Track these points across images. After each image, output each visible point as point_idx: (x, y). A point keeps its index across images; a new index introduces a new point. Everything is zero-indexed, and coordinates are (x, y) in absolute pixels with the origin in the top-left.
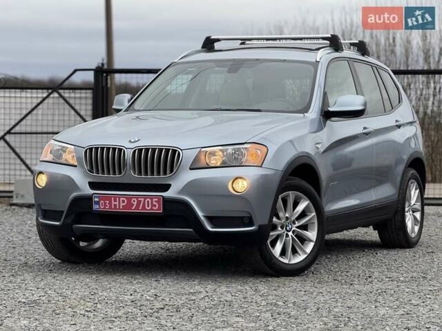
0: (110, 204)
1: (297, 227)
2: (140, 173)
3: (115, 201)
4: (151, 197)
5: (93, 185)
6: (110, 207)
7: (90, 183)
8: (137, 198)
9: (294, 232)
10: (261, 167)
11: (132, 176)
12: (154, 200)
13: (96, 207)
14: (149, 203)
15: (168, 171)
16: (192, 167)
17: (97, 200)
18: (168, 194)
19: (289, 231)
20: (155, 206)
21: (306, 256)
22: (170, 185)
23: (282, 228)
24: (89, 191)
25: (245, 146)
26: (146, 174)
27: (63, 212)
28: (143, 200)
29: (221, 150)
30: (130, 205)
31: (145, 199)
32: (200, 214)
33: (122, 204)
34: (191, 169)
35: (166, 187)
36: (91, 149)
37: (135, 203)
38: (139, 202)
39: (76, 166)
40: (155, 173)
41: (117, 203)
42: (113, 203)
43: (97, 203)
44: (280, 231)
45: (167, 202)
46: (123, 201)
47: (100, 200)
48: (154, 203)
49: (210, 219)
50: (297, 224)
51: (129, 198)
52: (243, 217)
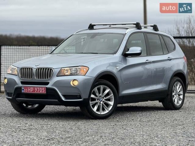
1: (105, 100)
2: (39, 78)
4: (42, 87)
5: (22, 83)
6: (28, 92)
8: (37, 88)
9: (103, 102)
10: (85, 75)
11: (36, 79)
12: (43, 88)
13: (23, 91)
14: (41, 90)
15: (49, 77)
16: (57, 75)
17: (23, 88)
18: (48, 86)
19: (101, 101)
20: (43, 91)
21: (108, 111)
22: (49, 83)
23: (98, 100)
24: (21, 85)
25: (79, 67)
26: (41, 78)
27: (12, 93)
28: (39, 88)
29: (70, 69)
30: (34, 90)
31: (40, 88)
32: (60, 94)
33: (32, 90)
34: (57, 76)
35: (47, 83)
36: (22, 68)
37: (36, 90)
38: (38, 89)
39: (17, 75)
40: (44, 78)
41: (30, 90)
42: (29, 90)
43: (23, 90)
44: (97, 101)
45: (47, 89)
46: (32, 89)
47: (24, 89)
48: (43, 90)
49: (64, 96)
50: (105, 98)
51: (34, 88)
52: (77, 96)
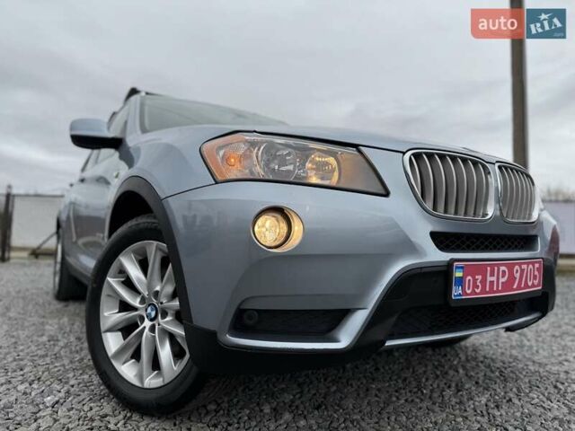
0: (484, 281)
3: (492, 275)
4: (533, 261)
5: (441, 240)
6: (484, 289)
7: (434, 235)
8: (520, 266)
12: (536, 266)
20: (536, 277)
24: (436, 256)
28: (524, 267)
30: (512, 278)
31: (528, 265)
33: (502, 280)
37: (518, 275)
38: (522, 271)
41: (494, 279)
42: (489, 279)
47: (465, 274)
48: (536, 272)
51: (510, 265)
